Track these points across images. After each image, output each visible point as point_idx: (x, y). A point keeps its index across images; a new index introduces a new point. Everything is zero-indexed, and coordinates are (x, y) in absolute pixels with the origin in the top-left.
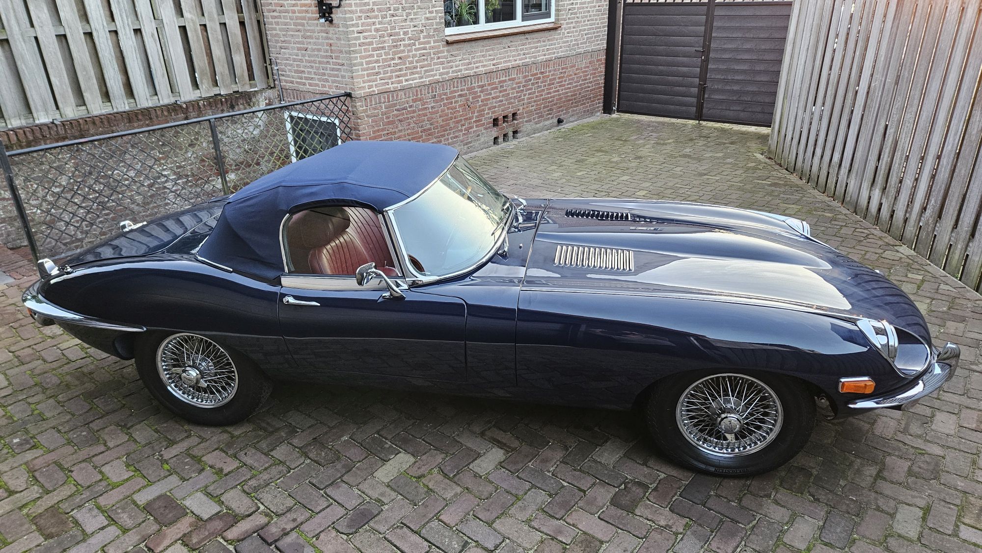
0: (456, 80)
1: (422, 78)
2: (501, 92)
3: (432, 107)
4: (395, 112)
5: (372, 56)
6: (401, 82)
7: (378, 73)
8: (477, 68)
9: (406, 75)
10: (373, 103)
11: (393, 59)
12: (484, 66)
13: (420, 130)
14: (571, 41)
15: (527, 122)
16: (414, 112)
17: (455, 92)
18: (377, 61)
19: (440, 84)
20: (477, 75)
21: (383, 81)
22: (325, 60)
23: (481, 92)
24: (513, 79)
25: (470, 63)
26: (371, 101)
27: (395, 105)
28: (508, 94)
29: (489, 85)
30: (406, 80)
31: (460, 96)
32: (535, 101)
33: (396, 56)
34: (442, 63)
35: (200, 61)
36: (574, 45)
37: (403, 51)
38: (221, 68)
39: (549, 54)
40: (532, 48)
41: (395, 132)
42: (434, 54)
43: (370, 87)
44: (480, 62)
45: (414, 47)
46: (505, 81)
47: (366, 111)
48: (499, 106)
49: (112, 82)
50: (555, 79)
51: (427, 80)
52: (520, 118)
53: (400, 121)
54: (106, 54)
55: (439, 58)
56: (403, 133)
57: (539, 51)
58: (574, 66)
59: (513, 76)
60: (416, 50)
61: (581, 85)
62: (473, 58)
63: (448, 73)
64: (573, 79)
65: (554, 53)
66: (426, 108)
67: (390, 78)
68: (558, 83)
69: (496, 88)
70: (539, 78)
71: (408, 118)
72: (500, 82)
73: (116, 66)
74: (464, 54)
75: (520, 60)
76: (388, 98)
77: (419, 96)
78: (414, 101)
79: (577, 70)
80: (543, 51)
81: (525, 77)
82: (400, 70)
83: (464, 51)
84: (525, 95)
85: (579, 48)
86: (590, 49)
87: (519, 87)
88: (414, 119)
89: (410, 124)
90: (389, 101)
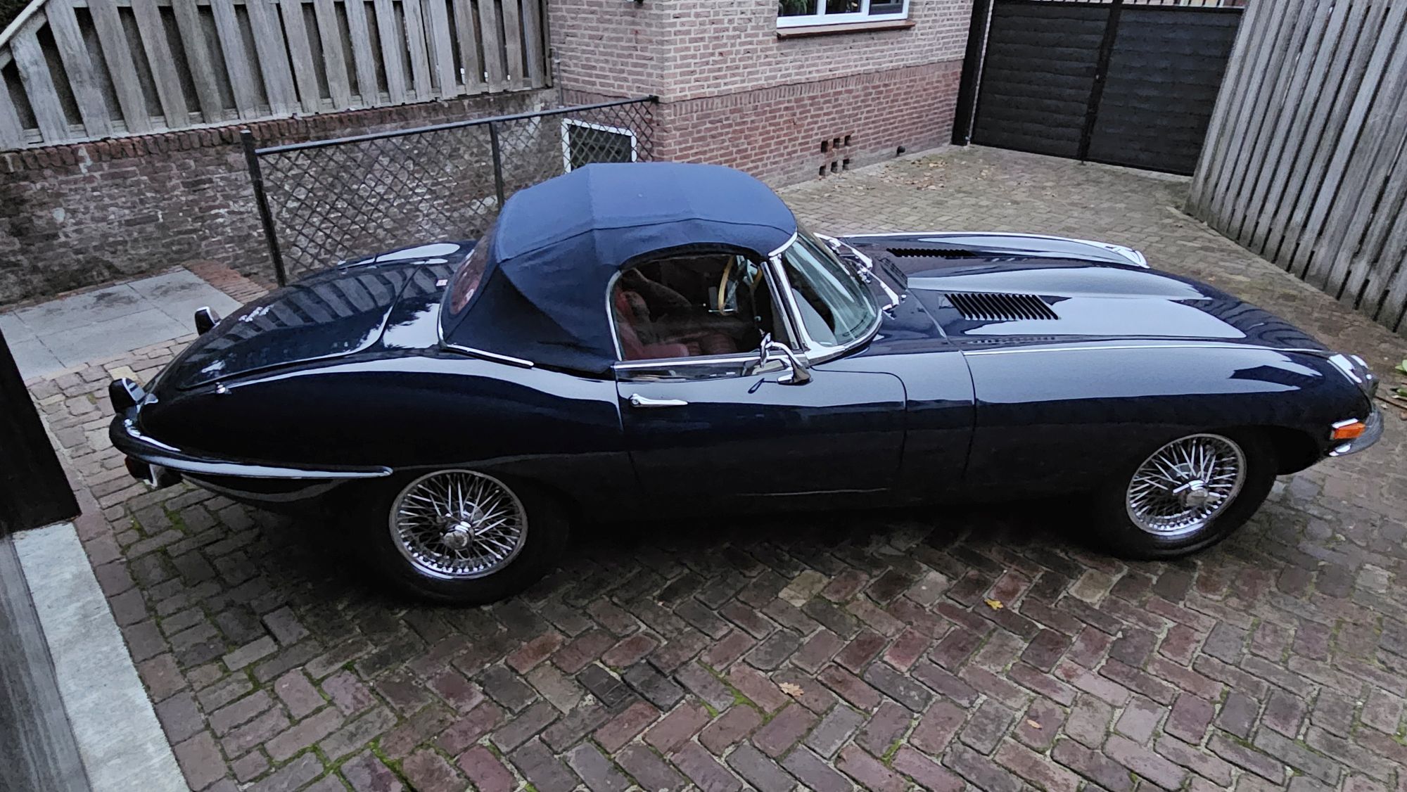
0: (783, 88)
1: (743, 81)
2: (834, 107)
3: (753, 122)
4: (708, 125)
5: (688, 49)
6: (719, 85)
7: (693, 72)
8: (810, 73)
9: (725, 76)
10: (684, 112)
11: (713, 54)
12: (818, 71)
13: (735, 150)
14: (925, 46)
15: (861, 148)
16: (730, 126)
17: (780, 103)
18: (694, 57)
19: (764, 91)
20: (810, 83)
21: (697, 83)
22: (626, 53)
23: (811, 105)
24: (850, 92)
25: (801, 67)
26: (681, 108)
27: (708, 116)
28: (843, 111)
29: (822, 96)
30: (725, 84)
31: (787, 109)
32: (873, 122)
33: (717, 51)
34: (769, 64)
35: (468, 49)
36: (927, 51)
37: (725, 45)
38: (492, 58)
39: (897, 61)
40: (877, 51)
41: (705, 152)
42: (761, 51)
43: (682, 90)
44: (814, 65)
45: (738, 40)
46: (840, 93)
47: (673, 121)
48: (831, 125)
49: (364, 67)
50: (900, 94)
51: (749, 85)
52: (855, 143)
53: (713, 137)
54: (359, 32)
55: (767, 56)
56: (715, 153)
57: (885, 56)
58: (924, 79)
59: (851, 88)
60: (742, 44)
61: (929, 105)
62: (807, 59)
63: (775, 77)
64: (921, 96)
65: (903, 60)
66: (744, 123)
67: (707, 79)
68: (903, 100)
69: (829, 102)
70: (881, 92)
71: (721, 134)
72: (836, 93)
73: (370, 48)
74: (797, 54)
75: (862, 65)
76: (702, 106)
77: (739, 106)
78: (732, 112)
79: (927, 84)
80: (890, 56)
81: (866, 88)
82: (720, 70)
83: (797, 50)
84: (862, 113)
85: (932, 56)
86: (945, 57)
87: (856, 102)
88: (730, 136)
89: (723, 141)
90: (702, 110)
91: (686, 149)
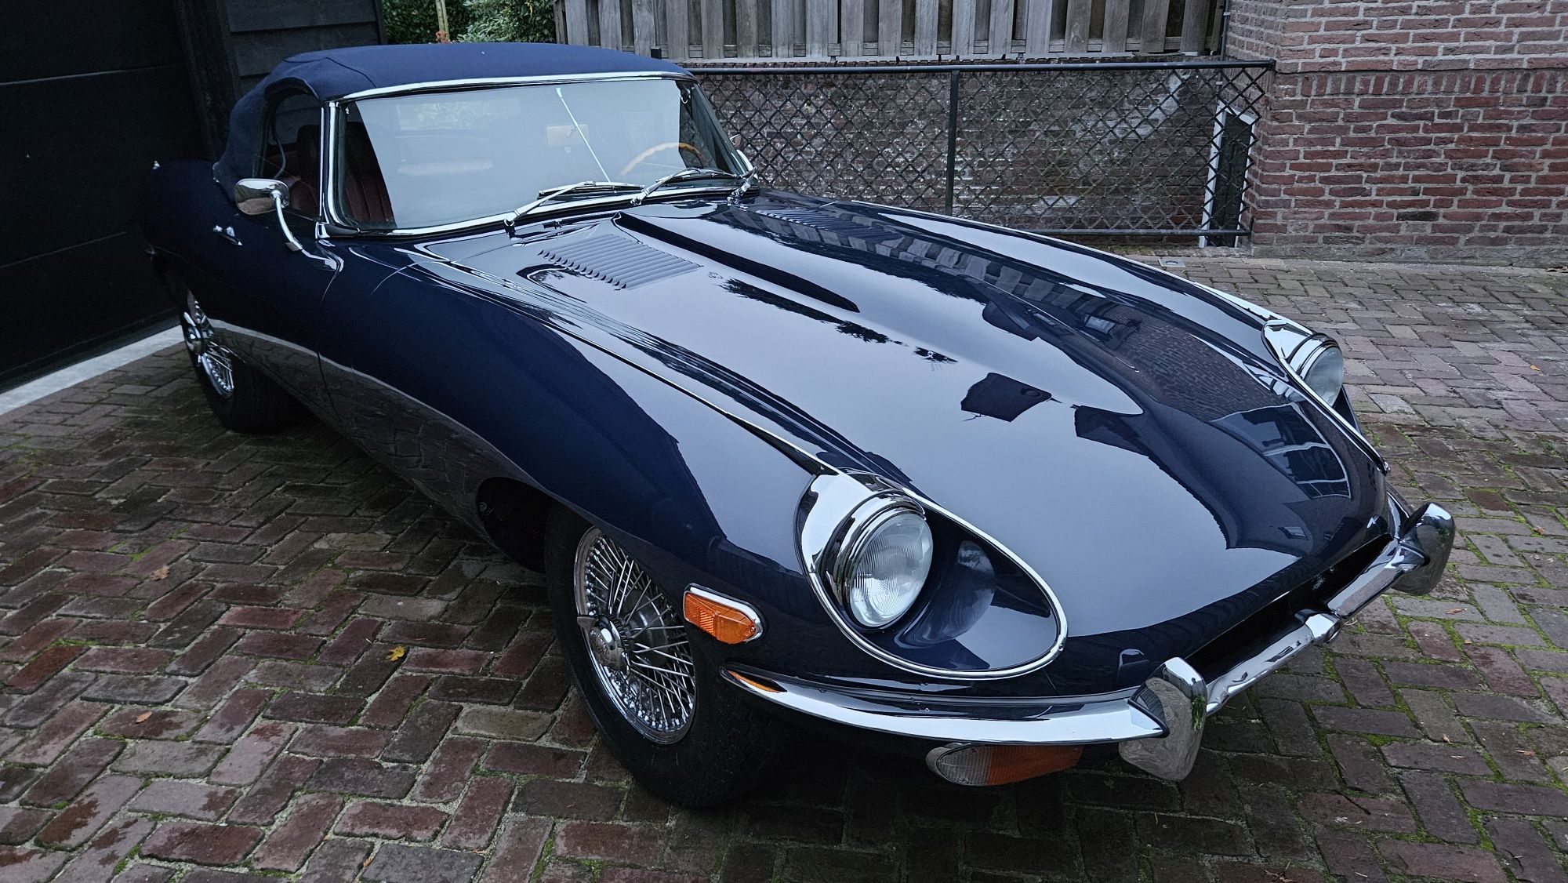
1: (1509, 50)
3: (1522, 128)
6: (1433, 52)
7: (1359, 25)
9: (1454, 37)
10: (1328, 90)
13: (1460, 174)
16: (1455, 128)
21: (1371, 45)
26: (1322, 85)
27: (1396, 104)
30: (1451, 51)
41: (1374, 168)
43: (1328, 53)
47: (1293, 105)
51: (1523, 59)
53: (1398, 142)
56: (1400, 172)
66: (1499, 128)
67: (1395, 39)
71: (1428, 141)
76: (1378, 85)
77: (1485, 94)
78: (1465, 103)
88: (1452, 146)
89: (1429, 154)
90: (1378, 91)
91: (1324, 154)
